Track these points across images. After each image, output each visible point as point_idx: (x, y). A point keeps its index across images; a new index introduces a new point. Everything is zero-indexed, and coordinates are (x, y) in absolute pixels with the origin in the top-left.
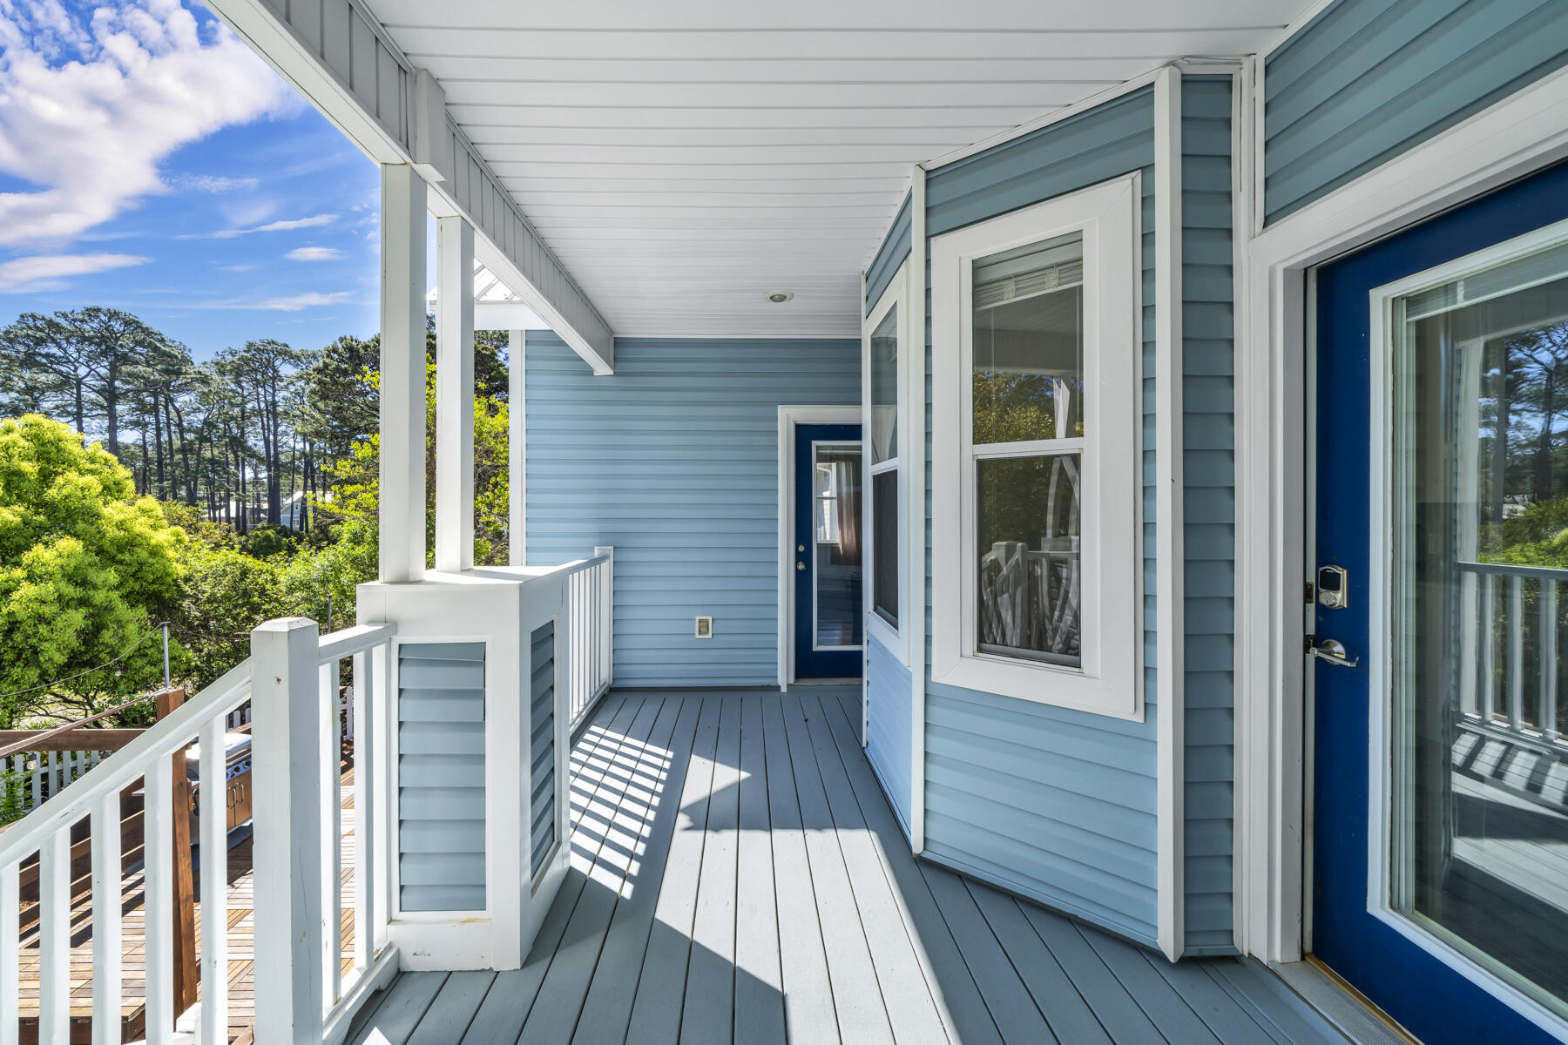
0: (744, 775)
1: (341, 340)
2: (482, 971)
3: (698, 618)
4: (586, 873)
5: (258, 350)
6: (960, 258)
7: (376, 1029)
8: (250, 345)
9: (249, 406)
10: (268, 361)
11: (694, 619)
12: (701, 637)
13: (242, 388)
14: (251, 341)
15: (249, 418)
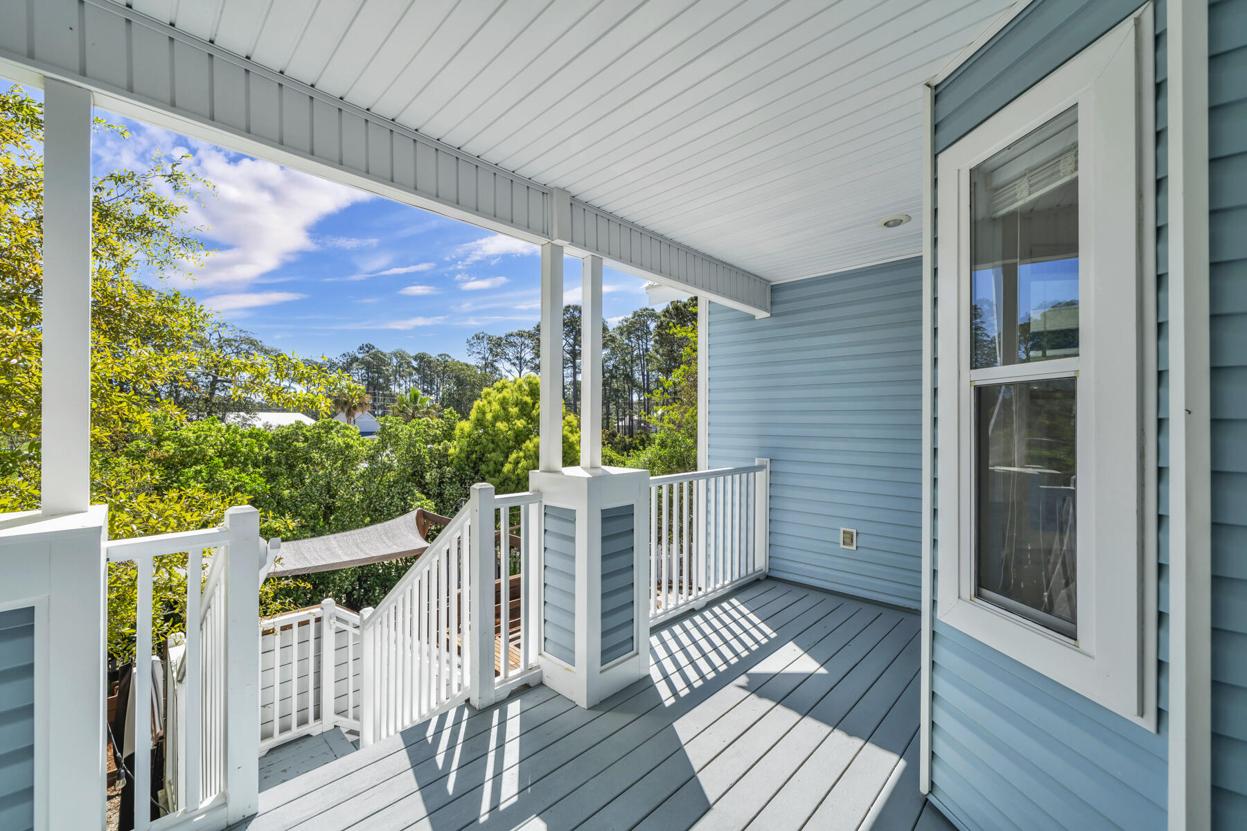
0: (823, 671)
1: (672, 303)
2: (571, 701)
3: (842, 529)
4: (655, 682)
5: (639, 316)
6: (959, 170)
7: (519, 700)
8: (635, 313)
9: (635, 353)
10: (644, 322)
11: (839, 530)
12: (845, 547)
13: (631, 341)
14: (635, 310)
15: (635, 361)
